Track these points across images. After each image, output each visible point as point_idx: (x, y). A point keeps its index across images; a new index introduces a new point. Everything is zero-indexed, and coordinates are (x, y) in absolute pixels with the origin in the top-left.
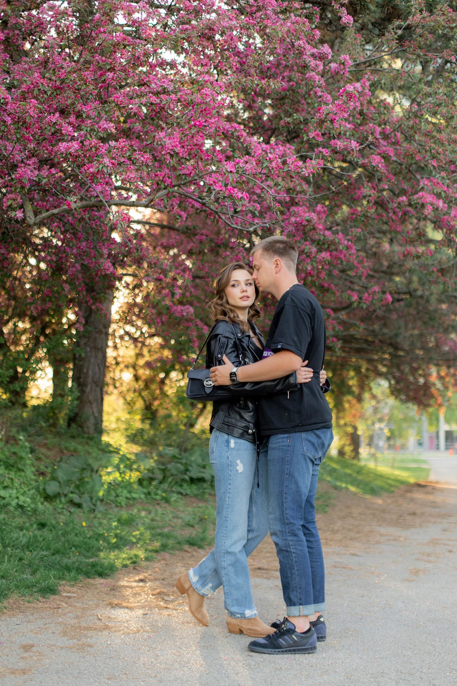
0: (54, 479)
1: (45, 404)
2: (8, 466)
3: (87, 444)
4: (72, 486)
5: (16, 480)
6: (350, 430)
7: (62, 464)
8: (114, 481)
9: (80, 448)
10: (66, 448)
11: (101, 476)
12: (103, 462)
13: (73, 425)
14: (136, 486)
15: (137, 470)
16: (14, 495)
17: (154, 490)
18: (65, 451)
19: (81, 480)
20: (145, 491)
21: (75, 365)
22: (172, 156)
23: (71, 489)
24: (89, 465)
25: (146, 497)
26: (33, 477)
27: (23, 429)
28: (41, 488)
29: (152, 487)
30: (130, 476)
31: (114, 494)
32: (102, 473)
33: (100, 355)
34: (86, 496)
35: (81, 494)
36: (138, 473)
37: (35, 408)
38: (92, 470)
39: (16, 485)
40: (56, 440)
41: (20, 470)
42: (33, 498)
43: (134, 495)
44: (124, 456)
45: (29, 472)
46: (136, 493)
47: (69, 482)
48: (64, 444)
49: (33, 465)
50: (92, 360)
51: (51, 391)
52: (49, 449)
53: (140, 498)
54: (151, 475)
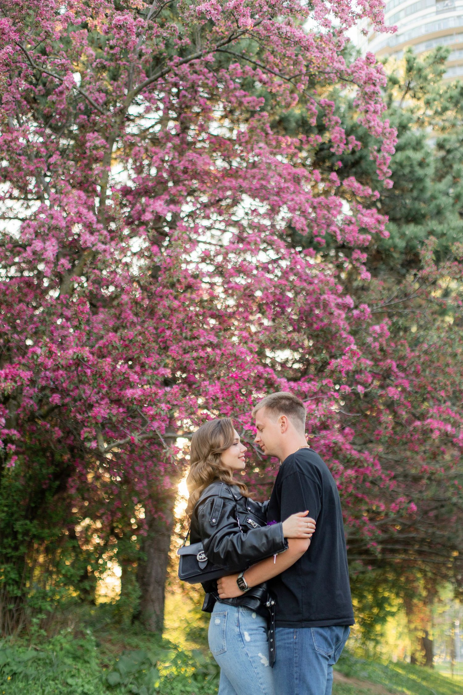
0: (116, 670)
1: (111, 602)
2: (76, 658)
3: (149, 641)
4: (132, 677)
5: (82, 671)
6: (421, 634)
7: (124, 657)
8: (170, 675)
9: (142, 644)
10: (129, 644)
11: (158, 671)
12: (162, 657)
13: (137, 623)
14: (190, 681)
15: (193, 665)
16: (80, 684)
17: (208, 685)
18: (128, 647)
19: (140, 672)
20: (199, 685)
21: (139, 565)
22: (214, 400)
23: (131, 680)
24: (148, 659)
25: (199, 691)
26: (97, 668)
27: (91, 624)
28: (104, 678)
29: (205, 682)
30: (186, 671)
31: (169, 687)
32: (160, 667)
33: (163, 557)
34: (144, 687)
35: (139, 686)
36: (193, 669)
37: (103, 605)
38: (151, 665)
39: (82, 675)
40: (121, 636)
41: (87, 662)
42: (96, 687)
43: (188, 689)
44: (182, 652)
45: (94, 664)
46: (190, 687)
47: (128, 673)
48: (127, 640)
49: (97, 658)
50: (156, 561)
51: (118, 590)
52: (113, 644)
53: (194, 692)
54: (205, 671)
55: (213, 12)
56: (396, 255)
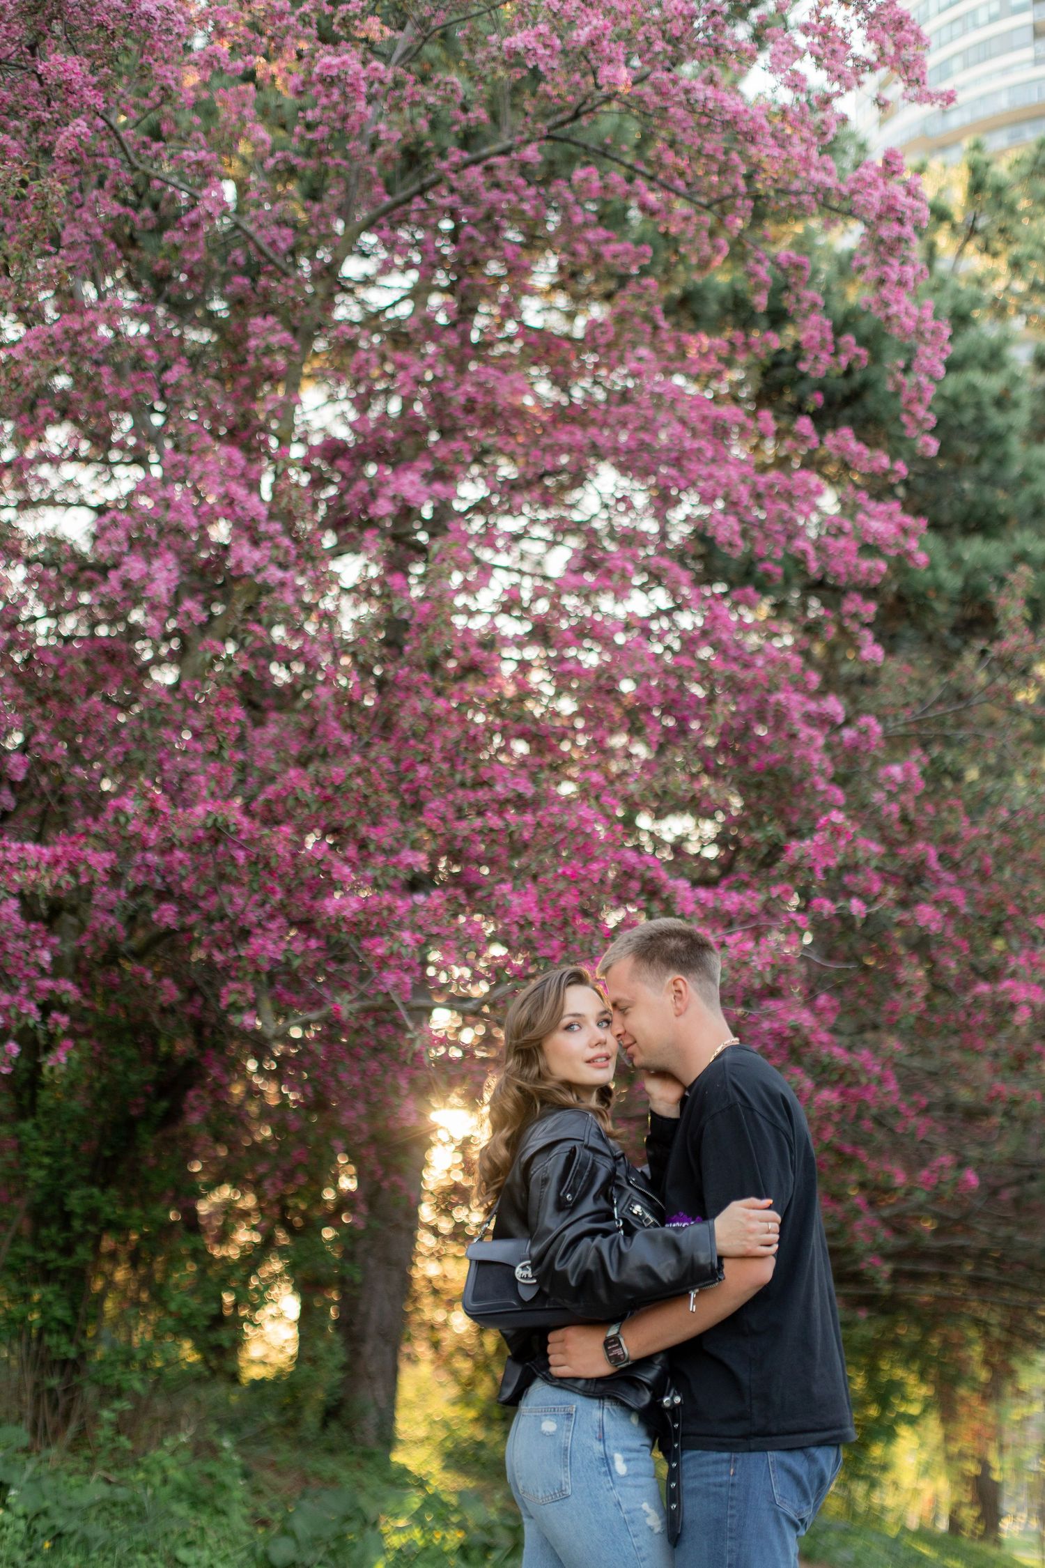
0: (286, 1532)
1: (278, 1377)
2: (196, 1502)
3: (360, 1466)
4: (323, 1549)
5: (210, 1533)
6: (972, 1468)
7: (306, 1503)
8: (409, 1547)
9: (344, 1474)
10: (316, 1474)
11: (382, 1536)
12: (390, 1505)
13: (334, 1426)
14: (454, 1561)
15: (461, 1526)
16: (205, 1562)
18: (312, 1480)
19: (340, 1538)
21: (343, 1295)
22: (521, 927)
23: (320, 1556)
24: (359, 1510)
26: (244, 1527)
27: (231, 1425)
28: (259, 1550)
29: (488, 1566)
30: (444, 1538)
32: (386, 1529)
33: (396, 1276)
36: (460, 1535)
37: (257, 1385)
38: (365, 1522)
39: (210, 1541)
40: (298, 1455)
41: (221, 1512)
44: (435, 1496)
45: (238, 1518)
47: (315, 1541)
48: (311, 1464)
49: (244, 1503)
50: (380, 1287)
51: (292, 1349)
52: (280, 1473)
54: (486, 1539)
55: (541, 51)
56: (940, 607)
